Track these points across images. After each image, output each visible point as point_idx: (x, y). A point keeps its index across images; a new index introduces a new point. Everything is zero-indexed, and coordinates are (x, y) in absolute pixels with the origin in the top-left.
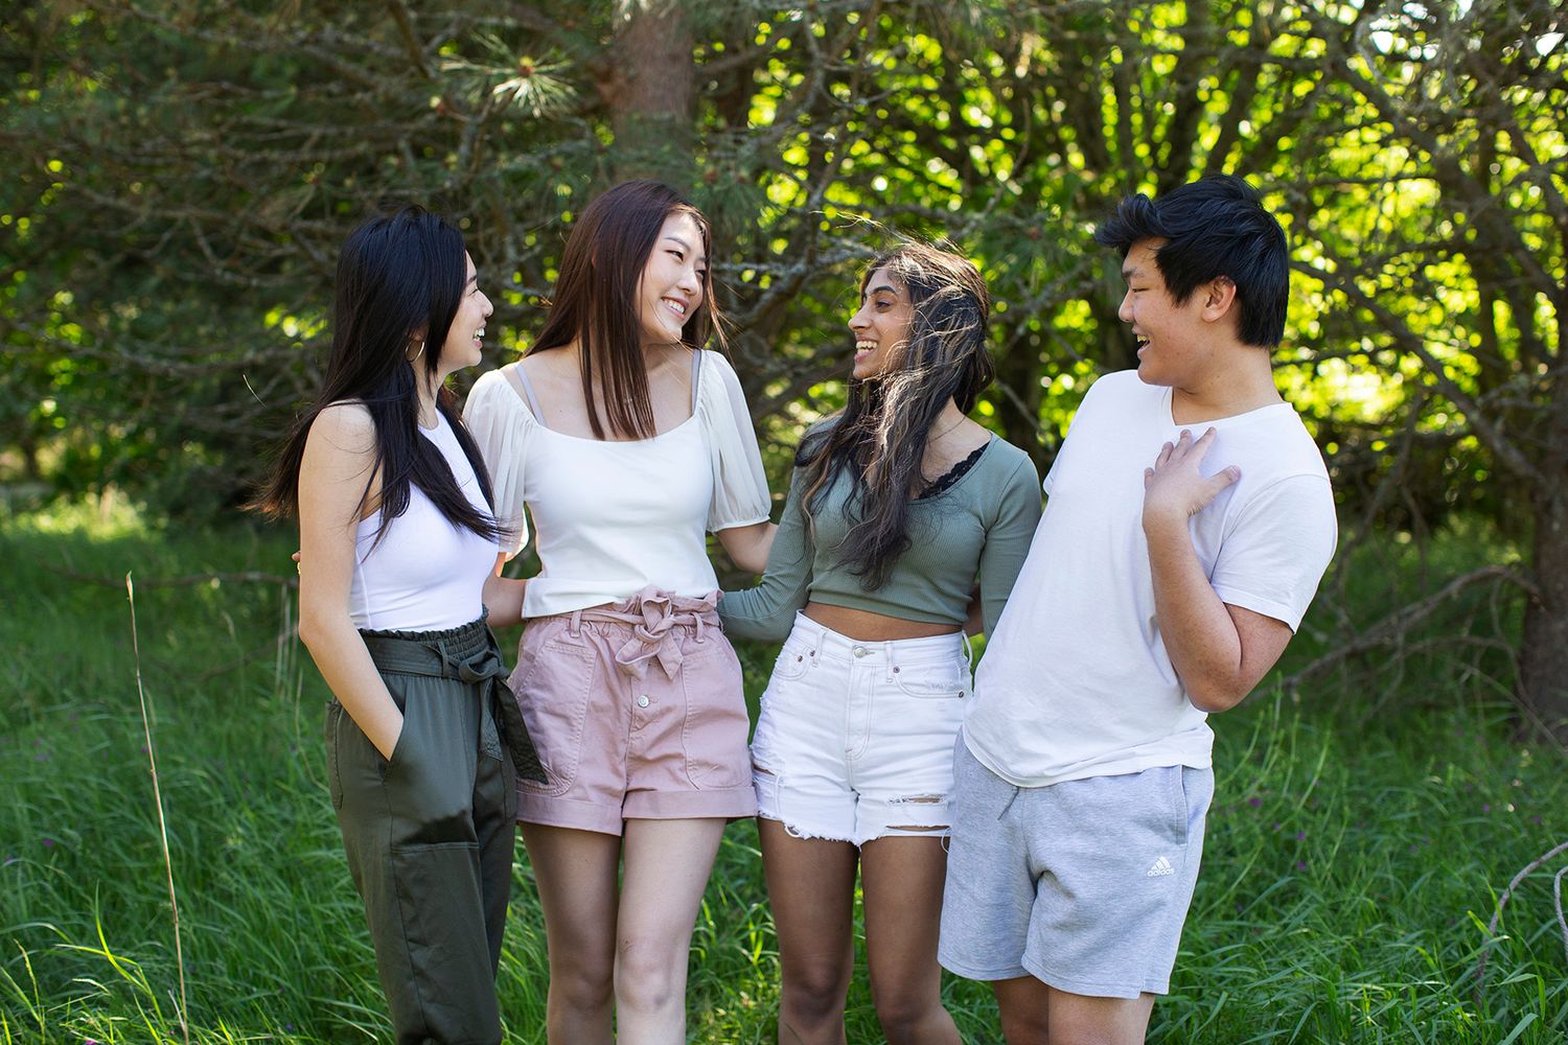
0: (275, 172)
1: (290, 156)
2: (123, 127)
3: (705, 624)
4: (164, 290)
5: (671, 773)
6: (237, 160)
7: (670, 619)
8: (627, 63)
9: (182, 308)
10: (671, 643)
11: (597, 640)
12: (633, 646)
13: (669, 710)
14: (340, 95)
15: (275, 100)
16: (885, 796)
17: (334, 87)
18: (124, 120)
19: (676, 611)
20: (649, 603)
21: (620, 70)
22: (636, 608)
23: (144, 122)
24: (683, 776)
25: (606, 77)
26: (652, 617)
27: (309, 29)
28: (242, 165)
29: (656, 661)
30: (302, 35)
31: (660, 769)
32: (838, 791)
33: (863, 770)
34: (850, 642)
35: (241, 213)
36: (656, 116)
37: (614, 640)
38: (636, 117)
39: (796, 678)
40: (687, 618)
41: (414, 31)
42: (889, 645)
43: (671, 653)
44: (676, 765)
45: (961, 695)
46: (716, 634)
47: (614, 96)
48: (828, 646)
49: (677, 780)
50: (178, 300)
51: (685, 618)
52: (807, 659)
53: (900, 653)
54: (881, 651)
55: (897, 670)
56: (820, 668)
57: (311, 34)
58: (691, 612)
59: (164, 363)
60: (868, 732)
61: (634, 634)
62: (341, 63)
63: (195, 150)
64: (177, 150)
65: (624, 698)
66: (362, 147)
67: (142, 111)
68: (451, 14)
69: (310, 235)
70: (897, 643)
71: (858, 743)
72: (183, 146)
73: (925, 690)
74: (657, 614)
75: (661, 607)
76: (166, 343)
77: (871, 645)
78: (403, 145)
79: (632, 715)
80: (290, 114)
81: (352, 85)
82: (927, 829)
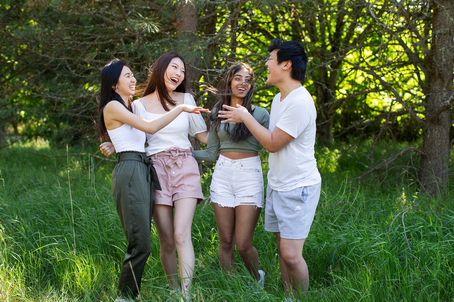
0: (88, 47)
1: (92, 43)
2: (47, 36)
3: (188, 155)
4: (59, 80)
5: (182, 188)
6: (77, 44)
7: (178, 154)
8: (180, 17)
9: (63, 84)
10: (179, 159)
11: (162, 160)
12: (170, 161)
13: (180, 174)
14: (105, 27)
15: (88, 29)
16: (240, 196)
17: (103, 25)
18: (47, 34)
19: (180, 152)
20: (172, 150)
21: (178, 19)
22: (169, 152)
23: (53, 34)
24: (184, 189)
25: (175, 21)
26: (174, 153)
27: (96, 10)
28: (79, 45)
29: (176, 164)
30: (94, 11)
31: (179, 188)
32: (231, 195)
33: (236, 190)
34: (231, 160)
35: (79, 58)
36: (188, 31)
37: (165, 160)
38: (182, 31)
39: (219, 169)
40: (183, 153)
41: (123, 10)
42: (240, 160)
43: (179, 161)
44: (182, 187)
45: (258, 171)
46: (191, 157)
47: (177, 26)
48: (226, 161)
49: (183, 190)
50: (62, 83)
51: (182, 153)
52: (221, 165)
53: (242, 162)
54: (238, 162)
55: (242, 166)
56: (224, 166)
57: (97, 11)
58: (184, 152)
59: (59, 98)
60: (236, 181)
61: (170, 158)
62: (105, 18)
63: (67, 42)
64: (62, 42)
65: (169, 173)
66: (110, 41)
67: (52, 31)
68: (133, 6)
69: (97, 63)
70: (242, 159)
71: (234, 184)
72: (63, 41)
73: (249, 170)
74: (175, 153)
75: (176, 151)
76: (59, 93)
77: (236, 160)
78: (121, 40)
79: (171, 176)
80: (92, 32)
81: (108, 24)
82: (249, 203)
